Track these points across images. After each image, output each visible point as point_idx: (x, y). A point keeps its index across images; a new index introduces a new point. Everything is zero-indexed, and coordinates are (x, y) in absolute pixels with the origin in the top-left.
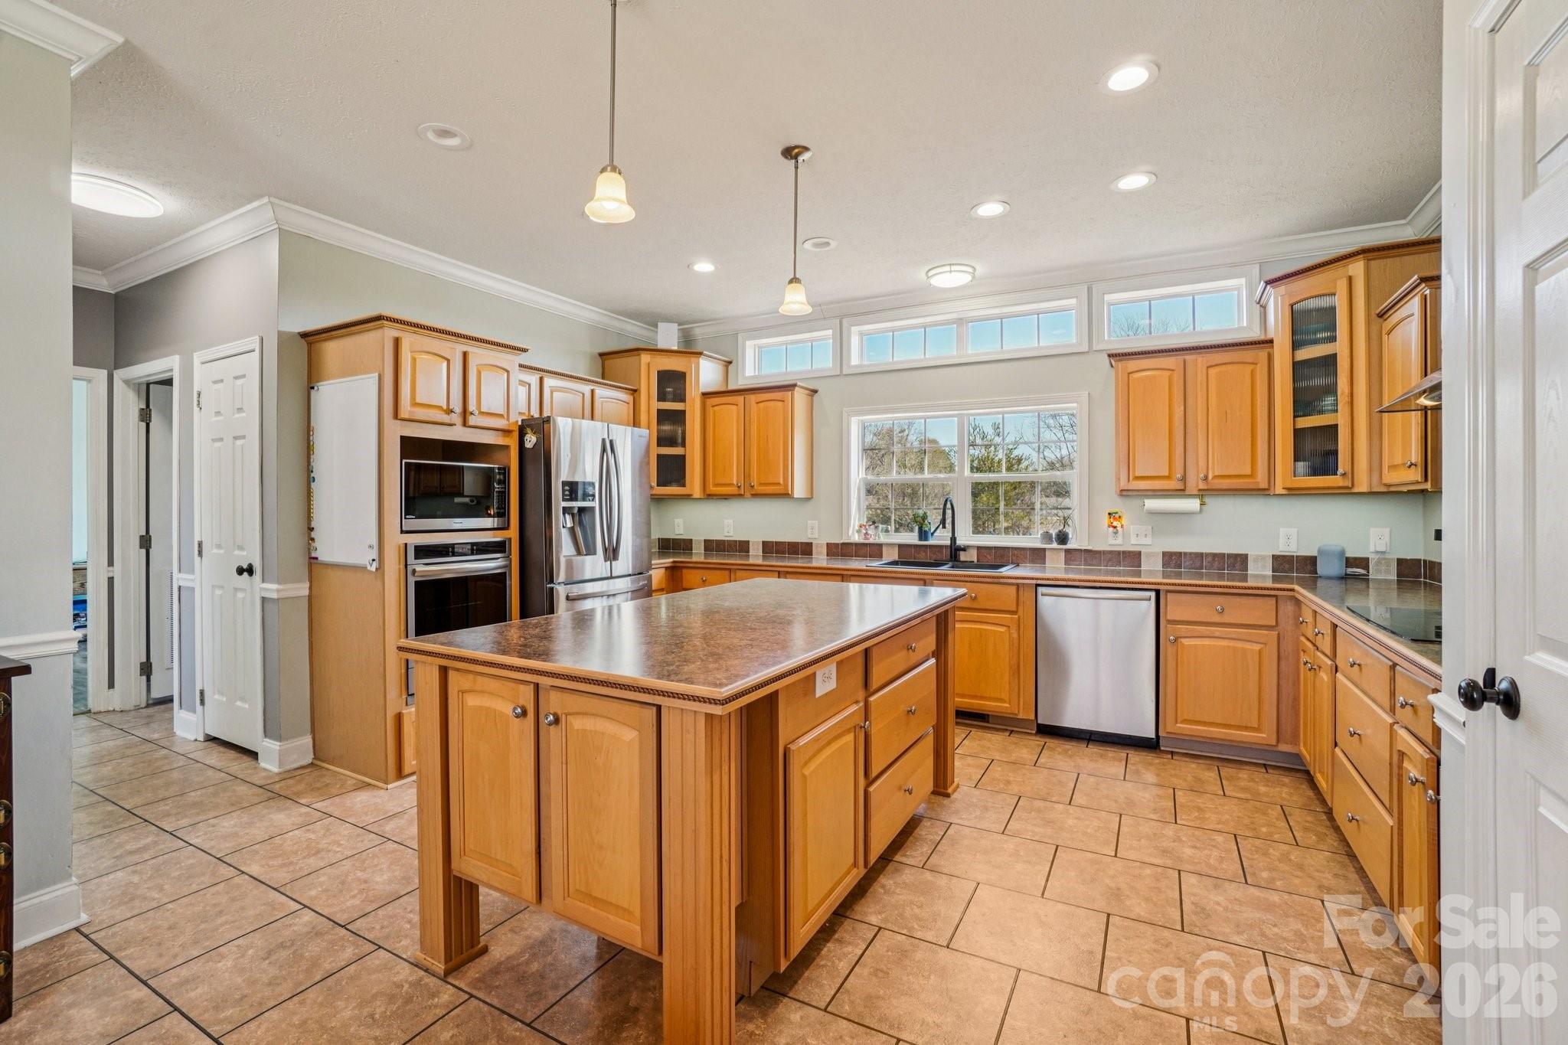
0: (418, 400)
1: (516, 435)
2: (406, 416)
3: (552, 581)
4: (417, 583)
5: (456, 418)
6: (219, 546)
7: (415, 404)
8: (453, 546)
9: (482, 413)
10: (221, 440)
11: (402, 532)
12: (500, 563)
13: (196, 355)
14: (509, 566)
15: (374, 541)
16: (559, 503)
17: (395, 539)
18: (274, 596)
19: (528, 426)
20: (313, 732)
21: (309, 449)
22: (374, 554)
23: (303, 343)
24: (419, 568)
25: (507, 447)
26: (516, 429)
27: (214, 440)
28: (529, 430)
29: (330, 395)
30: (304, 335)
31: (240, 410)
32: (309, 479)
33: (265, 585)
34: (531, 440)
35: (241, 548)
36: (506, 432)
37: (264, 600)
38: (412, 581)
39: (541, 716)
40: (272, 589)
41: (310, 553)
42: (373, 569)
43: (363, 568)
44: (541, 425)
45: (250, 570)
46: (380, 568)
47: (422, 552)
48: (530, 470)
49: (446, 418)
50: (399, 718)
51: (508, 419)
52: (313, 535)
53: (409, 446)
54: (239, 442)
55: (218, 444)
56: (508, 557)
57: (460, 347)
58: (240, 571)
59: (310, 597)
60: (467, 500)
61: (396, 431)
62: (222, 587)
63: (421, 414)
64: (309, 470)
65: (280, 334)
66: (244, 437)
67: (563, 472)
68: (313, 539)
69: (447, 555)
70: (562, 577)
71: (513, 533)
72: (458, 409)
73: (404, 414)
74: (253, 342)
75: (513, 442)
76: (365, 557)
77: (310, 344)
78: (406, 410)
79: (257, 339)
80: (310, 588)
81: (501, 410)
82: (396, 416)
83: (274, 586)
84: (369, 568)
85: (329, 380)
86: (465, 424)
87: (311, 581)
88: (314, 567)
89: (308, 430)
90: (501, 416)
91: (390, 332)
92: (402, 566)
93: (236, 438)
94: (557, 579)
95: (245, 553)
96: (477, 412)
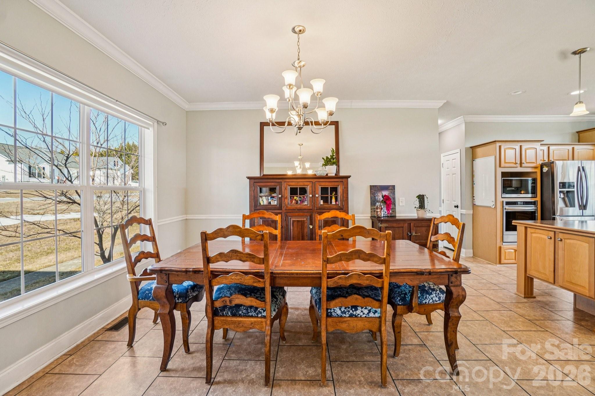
0: (506, 162)
1: (539, 168)
2: (503, 166)
3: (554, 215)
4: (506, 212)
5: (518, 165)
6: (448, 201)
7: (505, 163)
8: (517, 202)
9: (527, 163)
10: (449, 175)
11: (502, 198)
12: (533, 208)
13: (442, 154)
14: (537, 209)
15: (494, 200)
16: (557, 189)
17: (499, 200)
18: (465, 213)
19: (544, 165)
20: (473, 249)
21: (473, 176)
22: (494, 203)
23: (471, 149)
24: (507, 208)
25: (536, 172)
26: (540, 166)
27: (447, 175)
28: (544, 166)
29: (479, 163)
30: (471, 147)
31: (454, 167)
32: (473, 184)
33: (462, 210)
34: (545, 169)
35: (454, 201)
36: (536, 168)
37: (461, 214)
38: (505, 211)
39: (556, 238)
40: (464, 211)
41: (473, 203)
42: (493, 207)
43: (490, 207)
44: (550, 164)
45: (457, 207)
46: (496, 207)
47: (508, 203)
48: (545, 179)
49: (515, 166)
50: (500, 248)
51: (536, 163)
52: (474, 198)
53: (504, 174)
54: (454, 175)
55: (448, 176)
56: (536, 206)
57: (519, 144)
58: (455, 207)
59: (473, 214)
60: (513, 189)
61: (500, 171)
62: (449, 211)
63: (507, 165)
64: (473, 181)
65: (466, 148)
66: (455, 174)
67: (559, 179)
68: (474, 199)
69: (515, 204)
70: (558, 214)
71: (538, 199)
72: (519, 162)
73: (502, 166)
74: (458, 150)
75: (538, 171)
76: (491, 204)
77: (473, 150)
78: (503, 164)
79: (459, 150)
80: (473, 212)
81: (534, 161)
82: (500, 166)
83: (465, 211)
84: (492, 207)
85: (479, 158)
86: (521, 166)
87: (473, 210)
88: (474, 207)
89: (473, 171)
90: (534, 163)
91: (498, 144)
92: (502, 207)
93: (453, 174)
94: (557, 214)
95: (456, 202)
96: (525, 163)
